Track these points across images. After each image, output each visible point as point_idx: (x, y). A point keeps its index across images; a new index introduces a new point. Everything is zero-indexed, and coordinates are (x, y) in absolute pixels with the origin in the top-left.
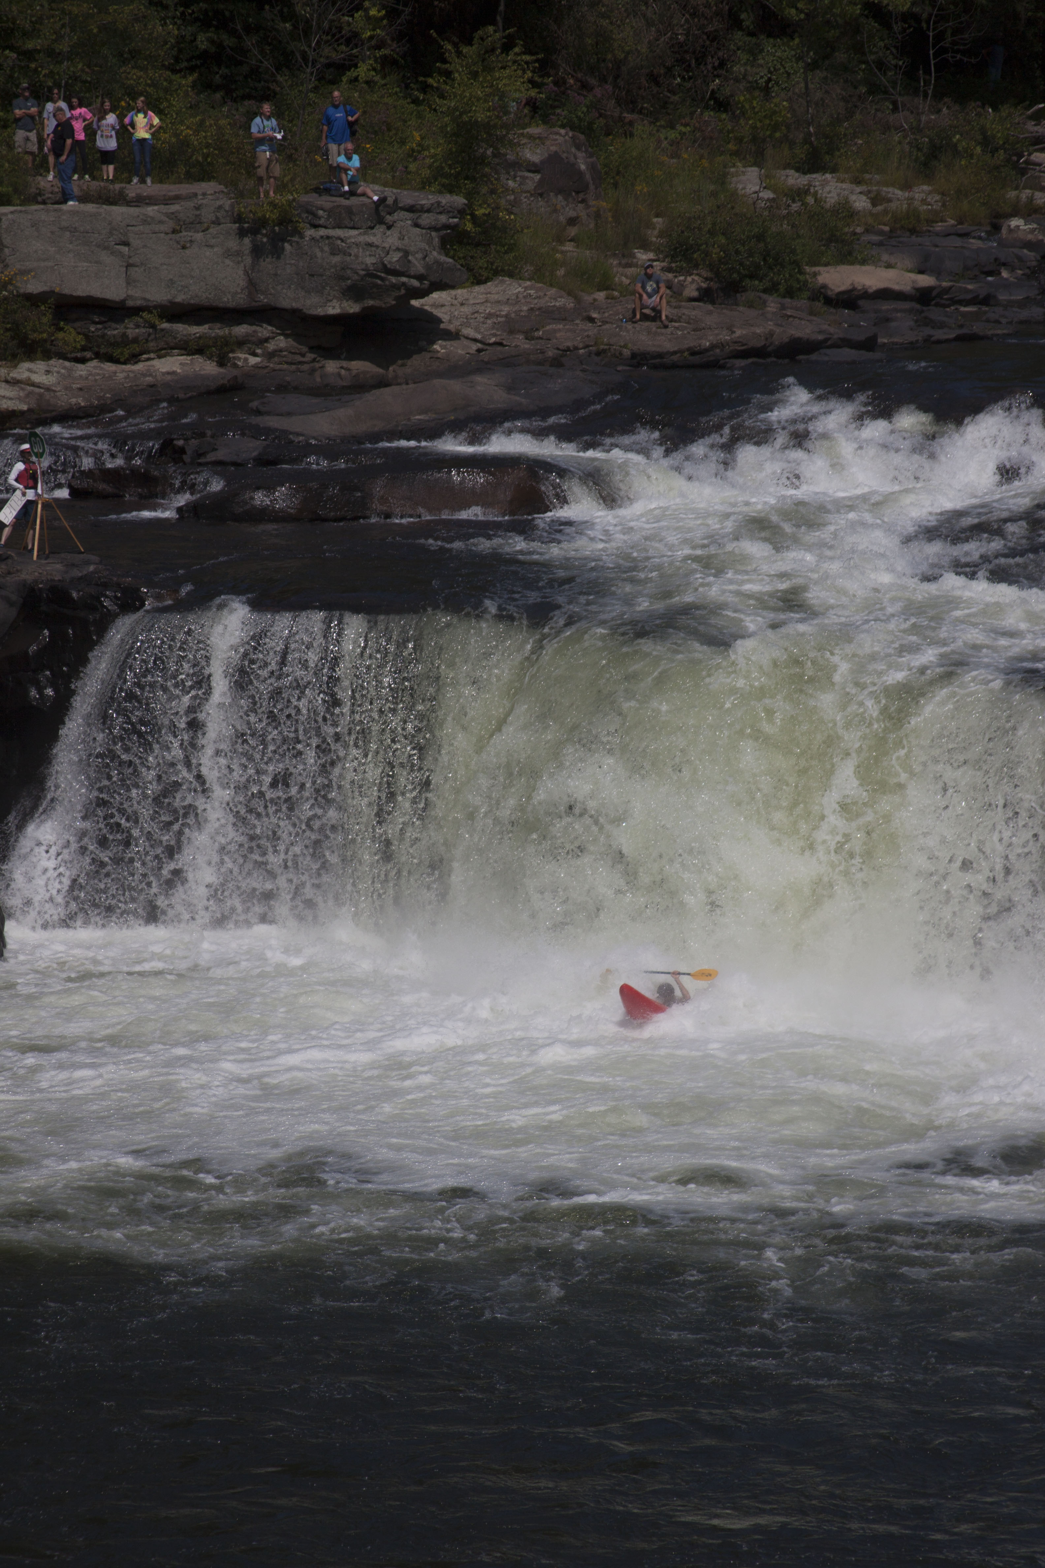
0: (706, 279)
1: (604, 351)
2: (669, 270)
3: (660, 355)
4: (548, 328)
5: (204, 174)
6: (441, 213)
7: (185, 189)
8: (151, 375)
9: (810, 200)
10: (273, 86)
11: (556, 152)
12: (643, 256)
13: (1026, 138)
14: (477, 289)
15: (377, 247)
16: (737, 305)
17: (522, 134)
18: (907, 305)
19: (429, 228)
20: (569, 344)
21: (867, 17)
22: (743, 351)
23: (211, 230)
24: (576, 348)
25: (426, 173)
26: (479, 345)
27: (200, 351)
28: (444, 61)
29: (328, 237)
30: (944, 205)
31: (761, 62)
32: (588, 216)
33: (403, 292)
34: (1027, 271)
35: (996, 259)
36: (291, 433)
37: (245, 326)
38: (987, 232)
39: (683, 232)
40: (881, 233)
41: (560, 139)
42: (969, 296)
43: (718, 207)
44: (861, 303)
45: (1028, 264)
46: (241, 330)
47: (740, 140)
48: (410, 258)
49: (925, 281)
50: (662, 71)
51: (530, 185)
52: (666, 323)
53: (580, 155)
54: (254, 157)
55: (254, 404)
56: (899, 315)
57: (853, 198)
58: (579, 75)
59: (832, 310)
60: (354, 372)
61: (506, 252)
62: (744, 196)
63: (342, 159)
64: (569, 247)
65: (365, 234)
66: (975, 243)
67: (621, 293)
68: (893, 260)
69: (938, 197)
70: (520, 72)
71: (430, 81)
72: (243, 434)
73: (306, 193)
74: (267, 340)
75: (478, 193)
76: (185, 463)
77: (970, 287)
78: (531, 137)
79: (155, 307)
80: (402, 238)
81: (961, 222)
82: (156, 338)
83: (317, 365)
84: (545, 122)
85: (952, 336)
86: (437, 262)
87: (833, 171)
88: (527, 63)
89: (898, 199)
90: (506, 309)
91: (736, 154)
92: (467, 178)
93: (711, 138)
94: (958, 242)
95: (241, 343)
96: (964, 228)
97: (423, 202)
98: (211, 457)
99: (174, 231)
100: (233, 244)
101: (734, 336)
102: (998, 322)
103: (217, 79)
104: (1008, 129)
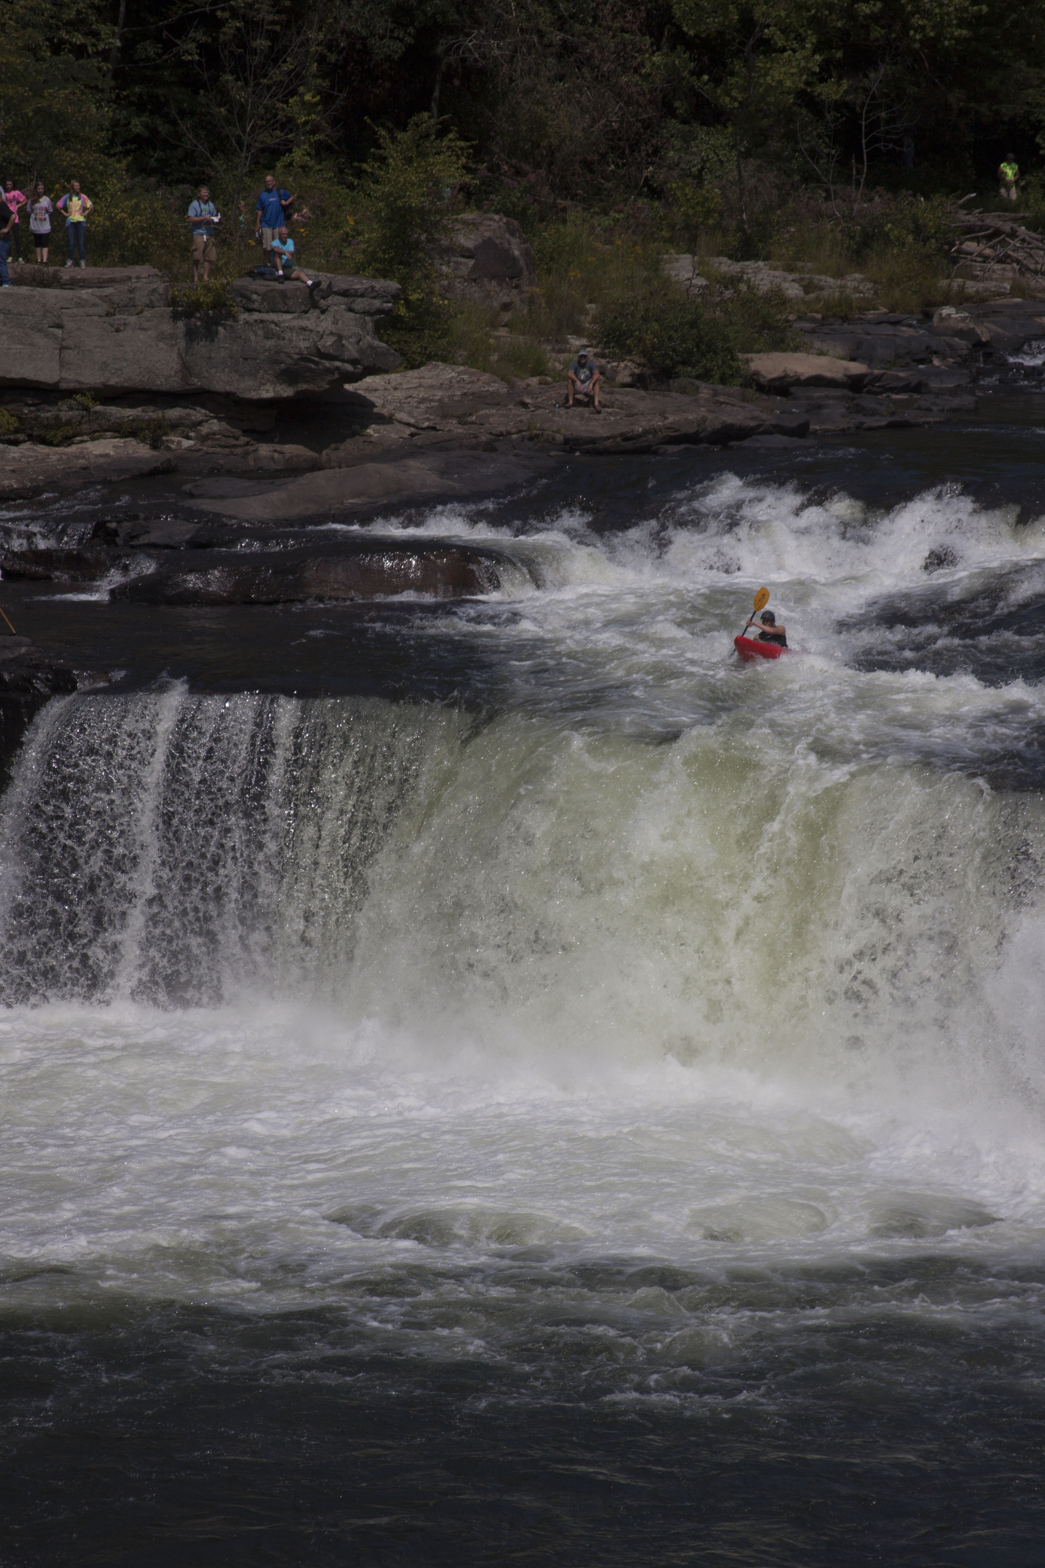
0: (639, 365)
1: (537, 436)
2: (603, 356)
3: (593, 441)
4: (481, 412)
5: (139, 257)
6: (375, 298)
7: (118, 272)
8: (84, 457)
9: (743, 287)
10: (208, 170)
11: (490, 238)
12: (576, 342)
13: (958, 227)
14: (411, 373)
15: (311, 331)
16: (669, 390)
17: (456, 220)
18: (839, 392)
19: (363, 313)
20: (502, 429)
21: (800, 106)
22: (675, 437)
23: (145, 313)
24: (509, 433)
25: (360, 257)
26: (413, 430)
27: (133, 434)
28: (379, 147)
29: (262, 321)
30: (876, 293)
31: (695, 149)
32: (522, 301)
33: (337, 376)
34: (958, 359)
35: (928, 347)
36: (224, 516)
37: (179, 409)
38: (919, 321)
39: (616, 318)
40: (814, 320)
41: (494, 225)
42: (901, 384)
43: (652, 294)
44: (793, 390)
45: (960, 352)
46: (175, 413)
47: (672, 227)
48: (344, 342)
49: (857, 368)
50: (596, 158)
51: (464, 271)
52: (599, 408)
53: (515, 241)
54: (190, 240)
55: (187, 487)
56: (831, 402)
57: (786, 285)
58: (514, 161)
59: (764, 397)
60: (288, 456)
61: (440, 338)
62: (677, 282)
63: (276, 243)
64: (502, 332)
65: (299, 318)
66: (906, 331)
67: (554, 378)
68: (825, 347)
69: (870, 285)
70: (454, 158)
71: (365, 166)
72: (176, 517)
73: (241, 277)
74: (200, 423)
75: (412, 278)
76: (117, 545)
77: (902, 374)
78: (465, 223)
79: (89, 389)
80: (335, 322)
81: (892, 311)
82: (89, 421)
83: (251, 448)
84: (479, 208)
85: (884, 423)
86: (371, 347)
87: (766, 259)
88: (462, 149)
89: (830, 287)
90: (439, 394)
91: (670, 241)
92: (400, 263)
93: (645, 225)
94: (889, 330)
95: (174, 426)
96: (897, 316)
97: (357, 287)
98: (144, 540)
99: (108, 314)
100: (167, 327)
101: (666, 422)
102: (929, 410)
103: (153, 163)
104: (940, 218)
